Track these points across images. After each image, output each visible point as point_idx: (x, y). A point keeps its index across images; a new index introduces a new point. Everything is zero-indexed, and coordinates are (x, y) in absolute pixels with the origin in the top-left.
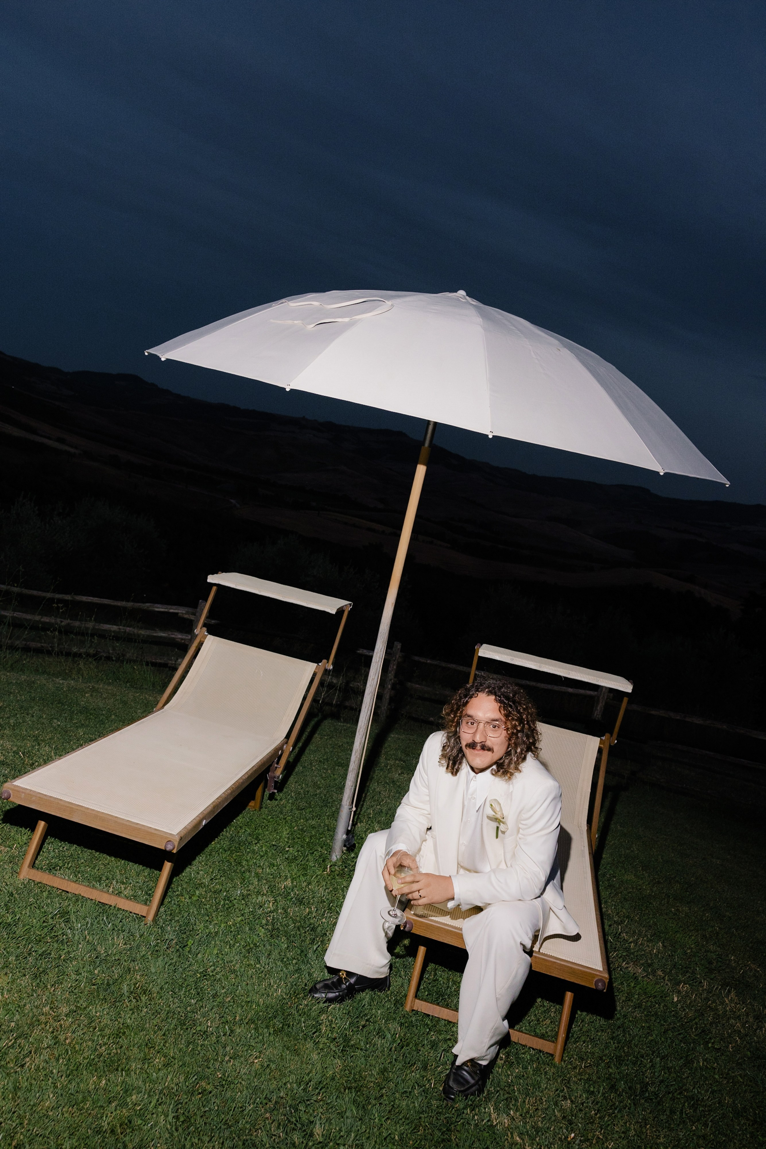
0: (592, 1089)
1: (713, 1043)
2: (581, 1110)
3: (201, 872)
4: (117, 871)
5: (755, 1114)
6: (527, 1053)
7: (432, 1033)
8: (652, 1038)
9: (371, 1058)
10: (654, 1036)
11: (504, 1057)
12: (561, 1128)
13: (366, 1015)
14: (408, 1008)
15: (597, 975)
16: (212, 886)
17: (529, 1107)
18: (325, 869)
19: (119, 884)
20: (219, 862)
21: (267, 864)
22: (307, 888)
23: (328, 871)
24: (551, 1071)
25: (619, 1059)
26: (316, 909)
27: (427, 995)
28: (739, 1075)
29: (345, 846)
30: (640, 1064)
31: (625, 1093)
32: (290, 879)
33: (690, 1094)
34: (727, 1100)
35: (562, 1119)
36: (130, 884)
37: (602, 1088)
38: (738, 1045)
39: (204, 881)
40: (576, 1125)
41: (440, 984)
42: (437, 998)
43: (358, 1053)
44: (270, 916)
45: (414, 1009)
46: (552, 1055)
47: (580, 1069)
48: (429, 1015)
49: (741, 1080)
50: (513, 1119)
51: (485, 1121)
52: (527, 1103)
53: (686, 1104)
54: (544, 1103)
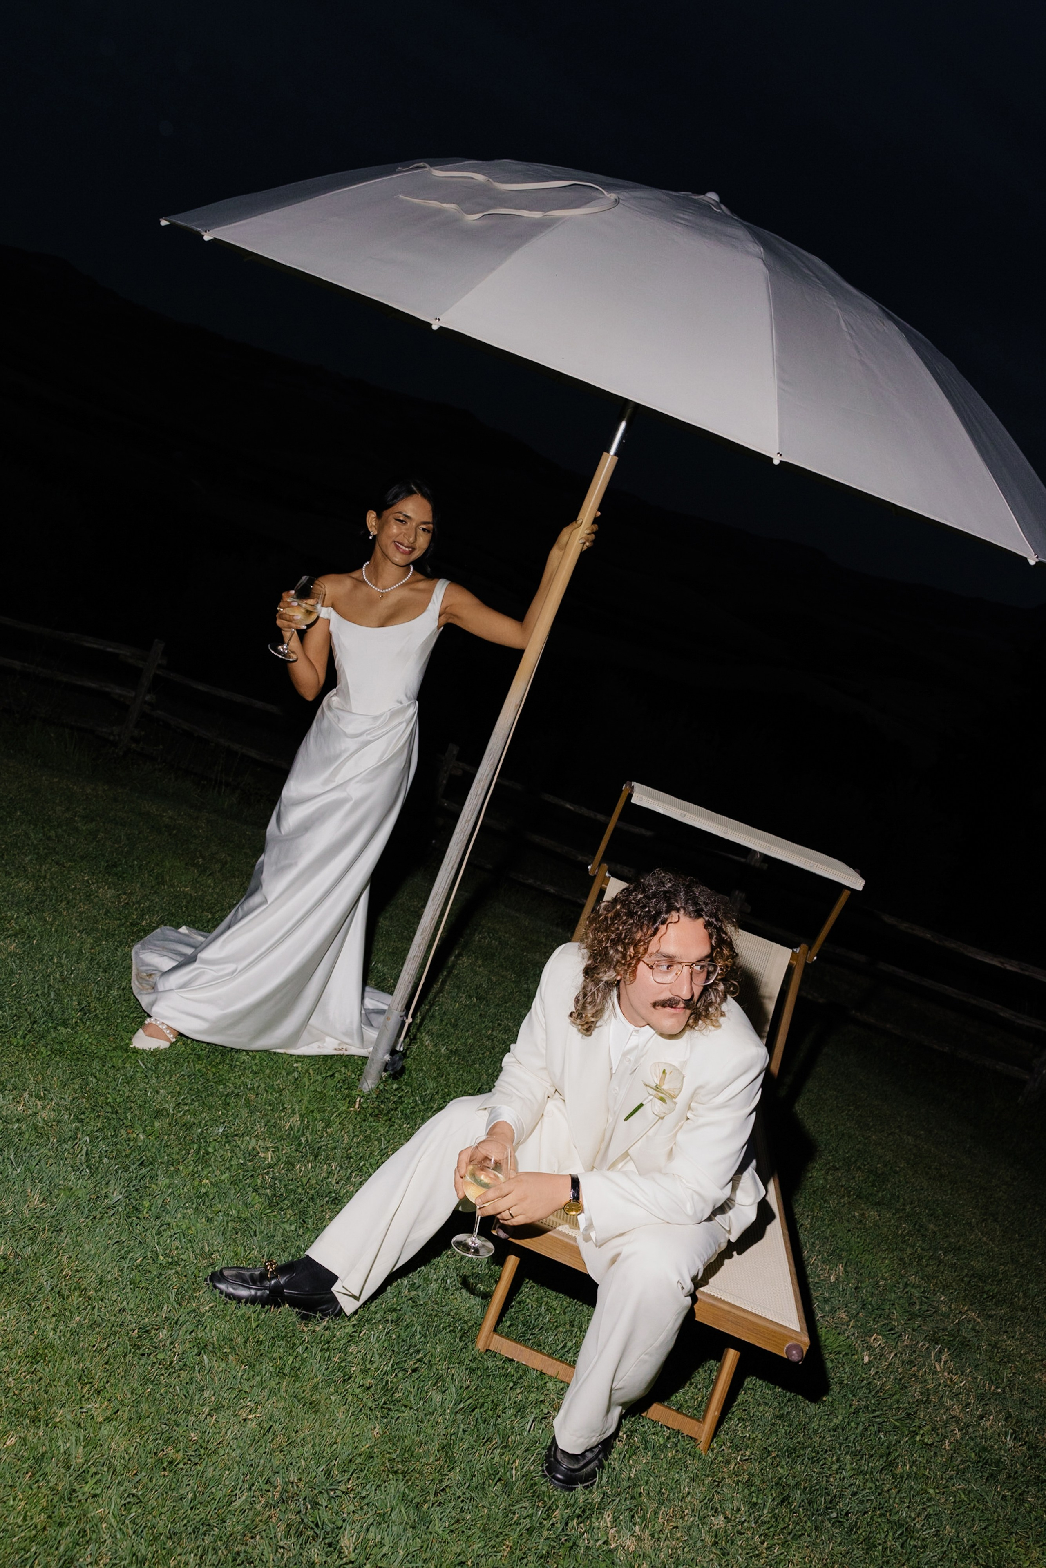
0: (754, 1500)
1: (922, 1435)
2: (740, 1533)
3: (162, 1091)
4: (30, 1076)
5: (988, 1555)
6: (660, 1434)
7: (518, 1391)
8: (838, 1422)
9: (425, 1424)
10: (840, 1418)
11: (625, 1436)
12: (712, 1560)
13: (418, 1351)
14: (480, 1345)
15: (792, 1338)
16: (179, 1115)
17: (664, 1523)
18: (352, 1103)
19: (34, 1099)
20: (189, 1076)
21: (263, 1086)
22: (324, 1133)
23: (357, 1106)
24: (694, 1465)
25: (791, 1451)
26: (338, 1168)
27: (509, 1327)
28: (961, 1489)
29: (385, 1070)
30: (822, 1465)
31: (803, 1510)
32: (297, 1115)
33: (896, 1518)
34: (949, 1531)
35: (712, 1545)
36: (52, 1100)
37: (770, 1500)
38: (957, 1441)
39: (167, 1105)
40: (734, 1557)
41: (528, 1310)
42: (524, 1334)
43: (407, 1414)
44: (267, 1173)
45: (490, 1348)
46: (695, 1440)
47: (735, 1465)
48: (513, 1360)
49: (965, 1499)
50: (639, 1539)
51: (600, 1542)
52: (661, 1517)
53: (891, 1534)
54: (686, 1518)
